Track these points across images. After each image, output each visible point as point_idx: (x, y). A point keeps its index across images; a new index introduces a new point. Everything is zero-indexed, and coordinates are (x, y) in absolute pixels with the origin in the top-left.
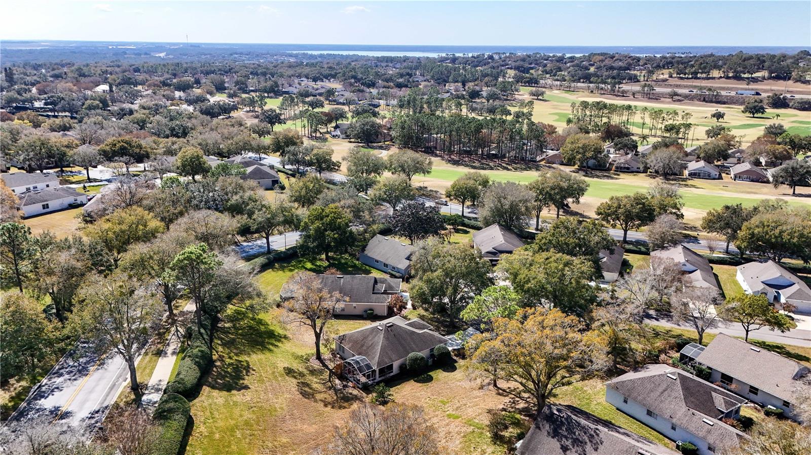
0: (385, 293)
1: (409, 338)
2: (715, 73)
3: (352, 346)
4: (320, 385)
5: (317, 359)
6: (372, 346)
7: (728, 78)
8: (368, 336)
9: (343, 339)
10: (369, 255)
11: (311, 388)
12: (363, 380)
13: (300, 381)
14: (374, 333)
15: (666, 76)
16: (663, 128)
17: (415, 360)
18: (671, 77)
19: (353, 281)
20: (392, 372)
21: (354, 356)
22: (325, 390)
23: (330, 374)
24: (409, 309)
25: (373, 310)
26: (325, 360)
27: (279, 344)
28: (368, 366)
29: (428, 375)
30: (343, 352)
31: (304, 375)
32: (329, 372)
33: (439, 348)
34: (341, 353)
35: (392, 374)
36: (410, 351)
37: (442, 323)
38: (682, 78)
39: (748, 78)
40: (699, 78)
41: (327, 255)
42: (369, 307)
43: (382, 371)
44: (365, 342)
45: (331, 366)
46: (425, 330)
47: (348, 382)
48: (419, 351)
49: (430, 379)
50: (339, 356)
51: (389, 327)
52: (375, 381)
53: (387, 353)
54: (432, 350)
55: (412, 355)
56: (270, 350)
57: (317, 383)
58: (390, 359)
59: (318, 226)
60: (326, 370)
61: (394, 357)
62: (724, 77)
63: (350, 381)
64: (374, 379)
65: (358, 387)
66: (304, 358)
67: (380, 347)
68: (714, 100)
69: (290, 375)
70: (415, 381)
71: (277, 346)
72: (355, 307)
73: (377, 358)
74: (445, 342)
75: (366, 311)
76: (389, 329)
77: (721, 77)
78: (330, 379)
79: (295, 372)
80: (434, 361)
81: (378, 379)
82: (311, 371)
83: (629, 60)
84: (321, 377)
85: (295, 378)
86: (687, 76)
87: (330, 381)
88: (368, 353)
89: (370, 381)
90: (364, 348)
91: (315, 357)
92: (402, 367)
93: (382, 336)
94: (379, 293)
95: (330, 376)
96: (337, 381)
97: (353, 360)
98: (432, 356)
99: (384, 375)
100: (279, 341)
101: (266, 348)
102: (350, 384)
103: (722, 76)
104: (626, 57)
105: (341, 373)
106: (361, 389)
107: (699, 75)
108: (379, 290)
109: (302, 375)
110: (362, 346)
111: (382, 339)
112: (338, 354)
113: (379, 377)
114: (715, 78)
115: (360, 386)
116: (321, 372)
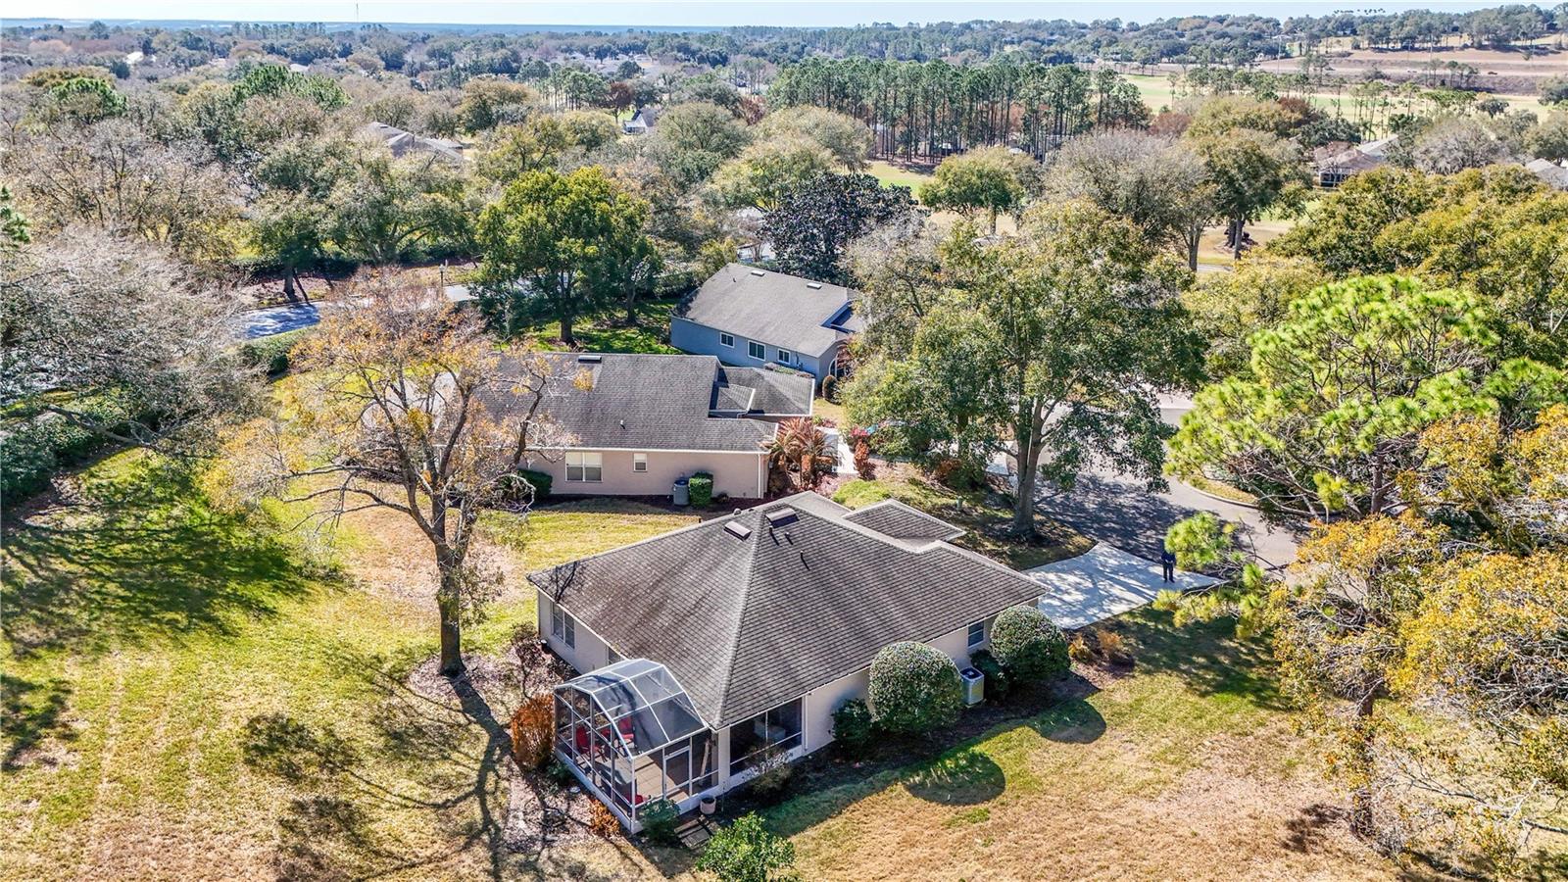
0: (756, 413)
1: (869, 575)
2: (1453, 41)
3: (609, 611)
4: (417, 817)
5: (443, 672)
6: (700, 610)
7: (1481, 47)
8: (684, 563)
9: (569, 583)
10: (701, 320)
11: (358, 842)
12: (650, 782)
13: (307, 797)
14: (712, 552)
15: (1348, 48)
16: (1386, 122)
17: (909, 681)
18: (1357, 47)
19: (636, 373)
20: (796, 742)
21: (612, 657)
22: (440, 847)
23: (489, 752)
24: (849, 477)
25: (710, 477)
26: (482, 678)
27: (284, 605)
28: (678, 713)
29: (973, 759)
30: (570, 642)
31: (349, 760)
32: (485, 738)
33: (1015, 624)
34: (560, 647)
35: (796, 752)
36: (880, 634)
37: (985, 524)
38: (1381, 50)
39: (1525, 48)
40: (1417, 50)
41: (566, 329)
42: (695, 465)
43: (745, 741)
44: (666, 596)
45: (505, 705)
46: (938, 543)
47: (571, 798)
48: (926, 637)
49: (988, 783)
50: (548, 658)
51: (777, 523)
52: (713, 791)
53: (772, 647)
54: (977, 632)
55: (890, 654)
56: (225, 631)
57: (407, 803)
58: (788, 672)
59: (534, 222)
60: (476, 728)
61: (805, 665)
62: (1472, 46)
63: (584, 790)
64: (708, 783)
65: (623, 831)
66: (386, 667)
67: (736, 616)
68: (1464, 86)
69: (271, 761)
70: (915, 790)
71: (270, 612)
72: (641, 467)
73: (720, 676)
74: (1033, 595)
75: (682, 481)
76: (779, 533)
77: (1466, 46)
78: (482, 780)
79: (304, 742)
80: (989, 685)
81: (726, 780)
82: (396, 736)
83: (1259, 23)
84: (444, 769)
85: (292, 775)
86: (1391, 45)
87: (480, 791)
88: (678, 642)
89: (685, 789)
90: (664, 620)
91: (434, 666)
92: (843, 717)
93: (746, 564)
94: (733, 415)
95: (488, 765)
96: (518, 794)
97: (600, 680)
98: (980, 659)
99: (752, 762)
100: (292, 590)
101: (209, 619)
102: (582, 810)
103: (1469, 43)
104: (1249, 19)
105: (546, 745)
106: (634, 839)
107: (1417, 45)
108: (732, 403)
109: (338, 757)
110: (655, 609)
111: (746, 580)
112: (547, 648)
113: (734, 770)
114: (1452, 48)
115: (634, 825)
116: (446, 741)
